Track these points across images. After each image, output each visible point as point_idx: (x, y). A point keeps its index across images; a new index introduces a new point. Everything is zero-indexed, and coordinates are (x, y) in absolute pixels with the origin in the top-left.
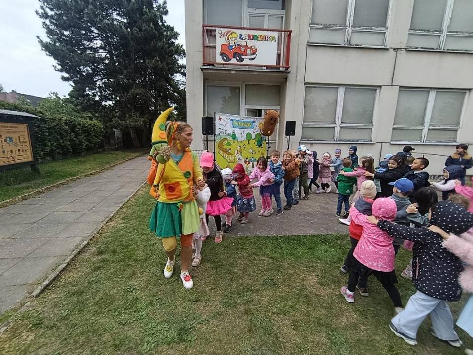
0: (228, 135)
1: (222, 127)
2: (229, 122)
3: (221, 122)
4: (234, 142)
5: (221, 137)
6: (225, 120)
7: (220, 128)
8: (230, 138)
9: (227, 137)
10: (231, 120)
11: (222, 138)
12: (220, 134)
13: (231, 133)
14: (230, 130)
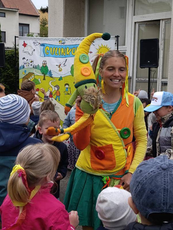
0: (35, 67)
1: (27, 57)
2: (39, 48)
3: (26, 49)
4: (44, 79)
5: (25, 71)
6: (32, 45)
7: (24, 58)
8: (38, 73)
9: (34, 71)
10: (43, 45)
11: (27, 73)
12: (24, 67)
13: (41, 65)
14: (39, 61)
